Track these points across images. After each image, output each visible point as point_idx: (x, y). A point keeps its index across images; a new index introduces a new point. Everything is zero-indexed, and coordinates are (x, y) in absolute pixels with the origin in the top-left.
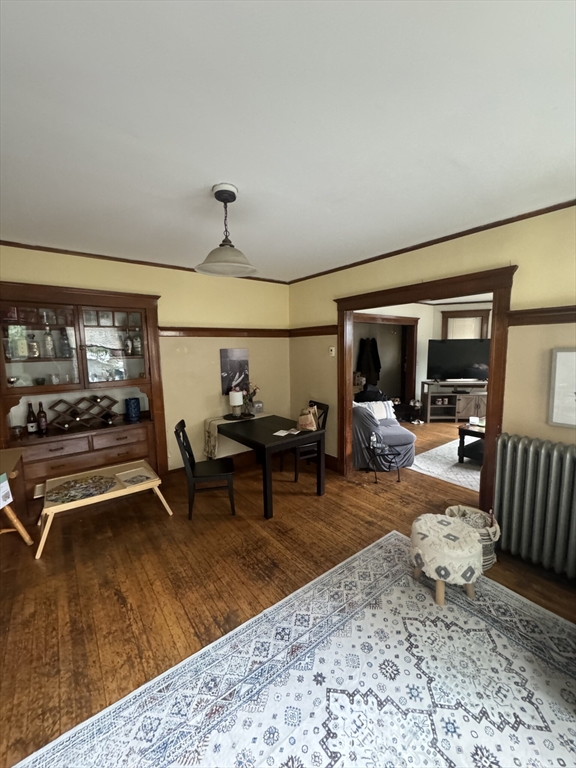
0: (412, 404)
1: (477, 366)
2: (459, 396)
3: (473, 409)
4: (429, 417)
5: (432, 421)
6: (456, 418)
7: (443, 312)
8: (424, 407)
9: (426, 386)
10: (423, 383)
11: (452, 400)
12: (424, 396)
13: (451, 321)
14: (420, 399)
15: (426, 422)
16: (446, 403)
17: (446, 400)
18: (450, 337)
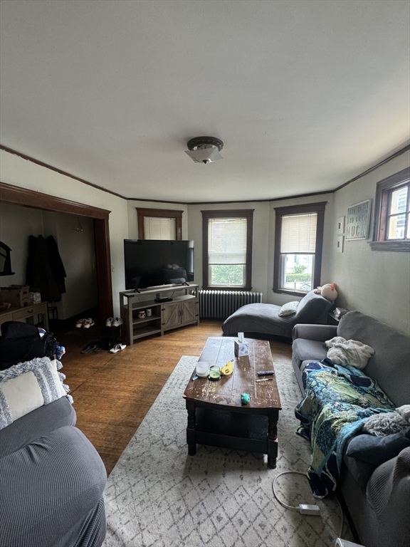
0: (109, 324)
1: (170, 266)
2: (163, 305)
3: (177, 317)
4: (132, 338)
5: (136, 341)
6: (162, 331)
7: (138, 209)
8: (125, 326)
9: (125, 298)
10: (122, 295)
11: (156, 311)
12: (124, 310)
13: (147, 219)
14: (119, 317)
15: (128, 344)
16: (150, 314)
17: (150, 310)
18: (148, 237)
